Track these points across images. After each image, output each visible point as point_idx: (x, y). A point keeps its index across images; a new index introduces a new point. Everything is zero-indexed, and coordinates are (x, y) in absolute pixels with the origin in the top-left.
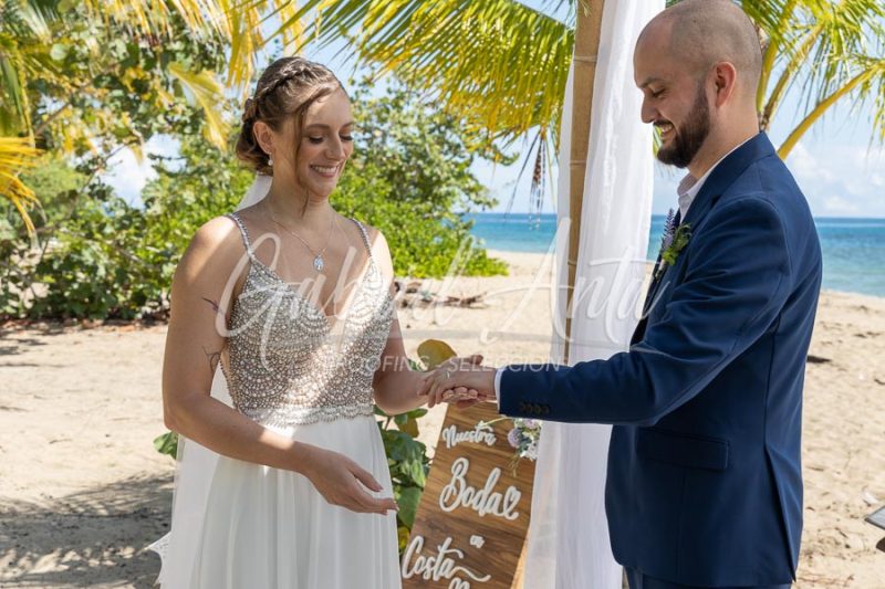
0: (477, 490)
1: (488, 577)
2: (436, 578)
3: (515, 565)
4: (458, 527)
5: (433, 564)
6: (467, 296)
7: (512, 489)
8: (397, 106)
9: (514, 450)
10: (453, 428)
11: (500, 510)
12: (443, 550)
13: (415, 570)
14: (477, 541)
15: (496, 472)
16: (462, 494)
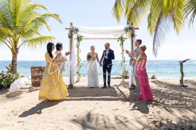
4: (38, 77)
12: (37, 79)
13: (34, 81)
14: (41, 77)
15: (41, 72)
16: (37, 74)
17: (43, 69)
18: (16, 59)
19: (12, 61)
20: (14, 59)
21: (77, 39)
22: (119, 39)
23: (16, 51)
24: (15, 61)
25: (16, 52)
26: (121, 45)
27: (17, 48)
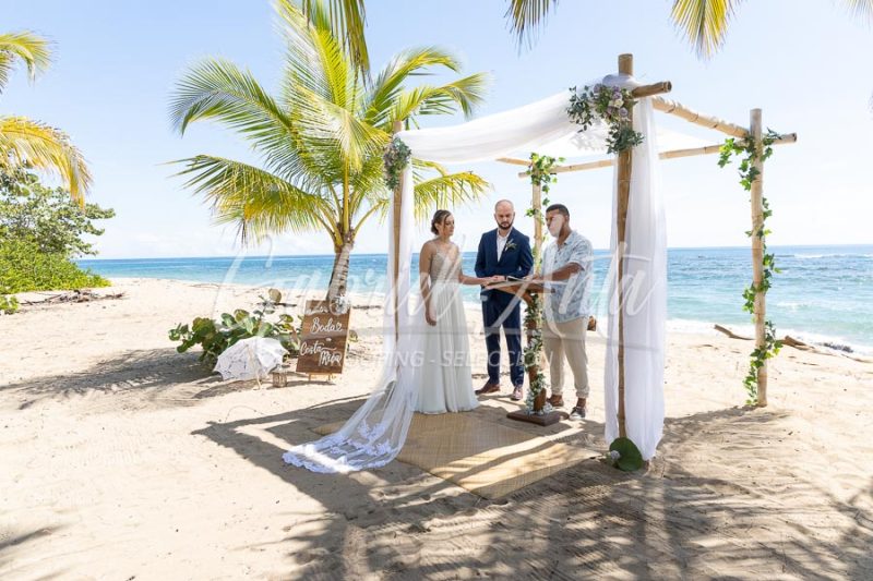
0: (325, 326)
1: (336, 348)
2: (315, 353)
3: (344, 343)
4: (320, 337)
5: (312, 349)
6: (118, 293)
7: (339, 323)
8: (35, 206)
10: (310, 310)
11: (335, 330)
12: (316, 345)
13: (306, 352)
14: (329, 340)
15: (331, 319)
16: (320, 328)
17: (337, 309)
19: (333, 273)
21: (528, 172)
22: (733, 151)
23: (343, 239)
25: (342, 242)
26: (748, 187)
27: (347, 229)
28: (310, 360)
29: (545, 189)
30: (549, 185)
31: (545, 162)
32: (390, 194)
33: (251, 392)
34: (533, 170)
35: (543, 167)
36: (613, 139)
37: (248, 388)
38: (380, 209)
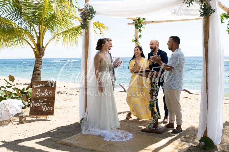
0: (43, 93)
1: (50, 104)
2: (39, 106)
3: (54, 101)
4: (41, 98)
5: (37, 104)
7: (50, 91)
9: (50, 86)
10: (35, 85)
11: (49, 94)
12: (39, 102)
13: (34, 105)
14: (46, 99)
15: (46, 90)
16: (41, 94)
17: (50, 85)
18: (39, 66)
19: (34, 68)
20: (37, 65)
23: (39, 52)
24: (38, 69)
25: (39, 54)
27: (41, 47)
28: (36, 110)
29: (140, 31)
30: (142, 29)
31: (141, 19)
32: (83, 31)
33: (9, 126)
34: (136, 22)
35: (141, 21)
36: (202, 11)
37: (7, 124)
38: (56, 38)
